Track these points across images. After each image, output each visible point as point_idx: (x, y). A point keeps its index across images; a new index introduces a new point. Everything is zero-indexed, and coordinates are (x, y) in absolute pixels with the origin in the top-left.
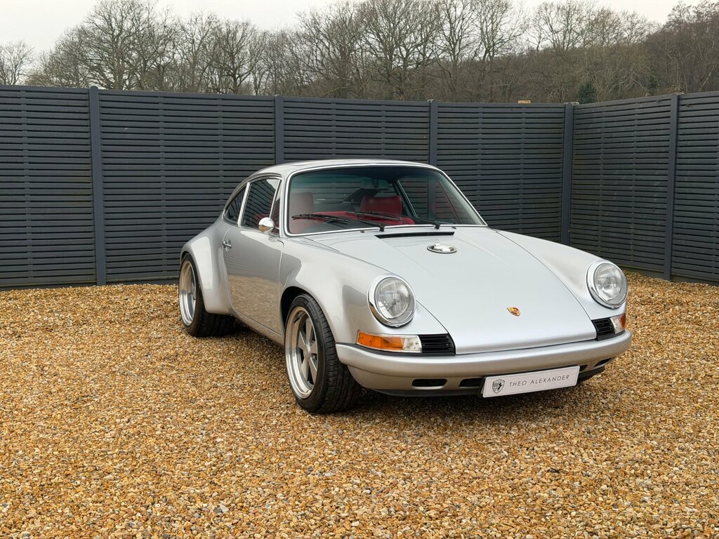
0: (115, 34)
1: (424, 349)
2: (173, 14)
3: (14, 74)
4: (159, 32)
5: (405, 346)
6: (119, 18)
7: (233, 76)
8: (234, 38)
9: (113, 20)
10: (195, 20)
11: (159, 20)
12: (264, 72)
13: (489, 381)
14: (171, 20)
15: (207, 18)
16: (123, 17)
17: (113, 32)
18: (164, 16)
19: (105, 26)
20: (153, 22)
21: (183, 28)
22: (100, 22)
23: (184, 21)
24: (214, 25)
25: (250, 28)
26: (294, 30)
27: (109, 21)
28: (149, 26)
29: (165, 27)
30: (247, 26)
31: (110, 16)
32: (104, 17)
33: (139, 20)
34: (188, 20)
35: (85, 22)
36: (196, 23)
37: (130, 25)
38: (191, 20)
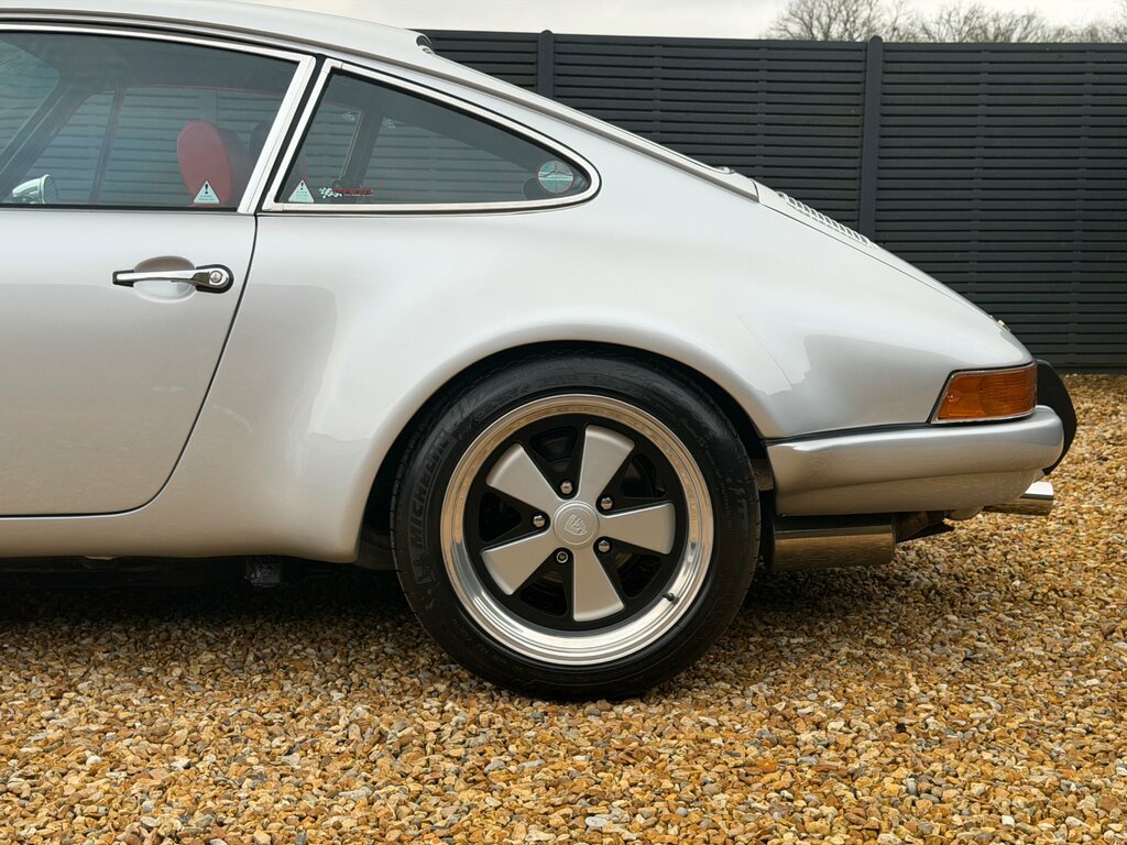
2: (909, 8)
6: (825, 20)
9: (816, 23)
10: (946, 17)
11: (887, 19)
14: (905, 18)
15: (966, 12)
16: (830, 18)
18: (894, 12)
20: (877, 24)
22: (794, 28)
23: (929, 19)
24: (975, 23)
25: (1034, 23)
26: (1112, 24)
27: (809, 27)
29: (894, 29)
30: (1029, 21)
31: (811, 18)
32: (802, 19)
33: (854, 21)
34: (935, 17)
35: (772, 29)
36: (948, 21)
37: (841, 30)
38: (941, 18)
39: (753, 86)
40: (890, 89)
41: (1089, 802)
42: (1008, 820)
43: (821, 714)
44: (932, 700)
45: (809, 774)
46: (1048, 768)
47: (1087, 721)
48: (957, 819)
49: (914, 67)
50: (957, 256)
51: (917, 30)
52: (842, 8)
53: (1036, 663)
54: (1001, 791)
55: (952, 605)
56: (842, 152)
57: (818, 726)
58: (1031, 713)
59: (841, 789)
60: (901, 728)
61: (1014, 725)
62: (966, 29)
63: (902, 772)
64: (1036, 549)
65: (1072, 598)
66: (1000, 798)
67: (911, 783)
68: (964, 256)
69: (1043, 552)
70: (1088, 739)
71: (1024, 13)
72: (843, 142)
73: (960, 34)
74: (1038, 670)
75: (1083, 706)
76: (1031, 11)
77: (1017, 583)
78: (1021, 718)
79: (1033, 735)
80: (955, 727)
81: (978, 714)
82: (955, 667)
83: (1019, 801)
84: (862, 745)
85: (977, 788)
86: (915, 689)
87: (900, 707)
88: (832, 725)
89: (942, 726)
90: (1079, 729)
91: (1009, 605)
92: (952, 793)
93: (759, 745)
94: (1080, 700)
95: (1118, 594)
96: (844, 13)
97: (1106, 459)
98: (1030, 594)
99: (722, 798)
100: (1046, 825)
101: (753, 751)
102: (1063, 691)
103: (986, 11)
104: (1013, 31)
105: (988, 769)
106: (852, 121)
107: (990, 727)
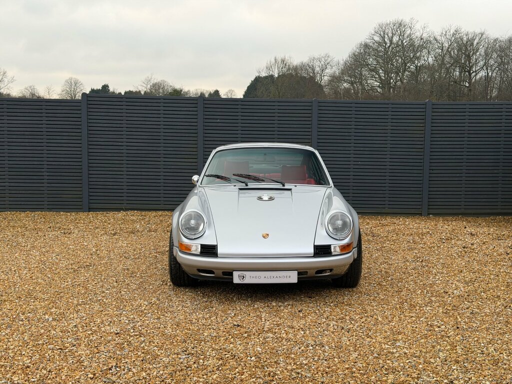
0: (387, 47)
1: (201, 252)
2: (428, 30)
3: (321, 75)
4: (417, 43)
5: (192, 249)
6: (390, 35)
7: (469, 72)
8: (472, 44)
9: (386, 36)
10: (445, 33)
11: (418, 34)
12: (495, 69)
13: (235, 274)
14: (426, 34)
15: (454, 31)
16: (393, 34)
17: (386, 44)
18: (421, 31)
19: (380, 41)
20: (414, 37)
21: (436, 39)
22: (377, 38)
23: (437, 34)
25: (484, 36)
27: (383, 38)
28: (411, 39)
29: (421, 39)
30: (482, 35)
31: (384, 34)
32: (380, 35)
33: (404, 35)
34: (439, 33)
35: (367, 39)
36: (445, 35)
37: (397, 39)
38: (442, 33)
39: (387, 117)
40: (434, 117)
41: (499, 342)
42: (482, 345)
43: (439, 325)
44: (464, 322)
45: (440, 336)
46: (491, 335)
47: (500, 327)
48: (472, 344)
49: (443, 110)
50: (458, 175)
51: (432, 39)
52: (398, 29)
53: (488, 314)
54: (481, 339)
55: (466, 299)
56: (418, 139)
57: (439, 327)
58: (487, 325)
59: (447, 339)
60: (458, 328)
61: (483, 327)
62: (453, 39)
63: (459, 336)
64: (487, 284)
65: (497, 298)
66: (481, 341)
67: (462, 338)
68: (461, 175)
69: (490, 285)
70: (500, 330)
71: (479, 31)
72: (418, 136)
73: (451, 41)
74: (488, 316)
75: (499, 324)
76: (483, 31)
77: (483, 294)
78: (484, 326)
79: (487, 329)
80: (470, 328)
81: (475, 325)
82: (468, 315)
83: (485, 341)
84: (450, 331)
85: (476, 339)
86: (460, 320)
87: (457, 323)
88: (442, 327)
89: (467, 327)
90: (498, 328)
91: (481, 300)
92: (471, 340)
93: (427, 331)
94: (498, 322)
95: (509, 297)
96: (399, 32)
97: (508, 254)
98: (486, 297)
99: (423, 340)
100: (490, 345)
101: (426, 332)
102: (494, 320)
103: (462, 30)
104: (474, 40)
105: (477, 336)
106: (421, 128)
107: (478, 328)
